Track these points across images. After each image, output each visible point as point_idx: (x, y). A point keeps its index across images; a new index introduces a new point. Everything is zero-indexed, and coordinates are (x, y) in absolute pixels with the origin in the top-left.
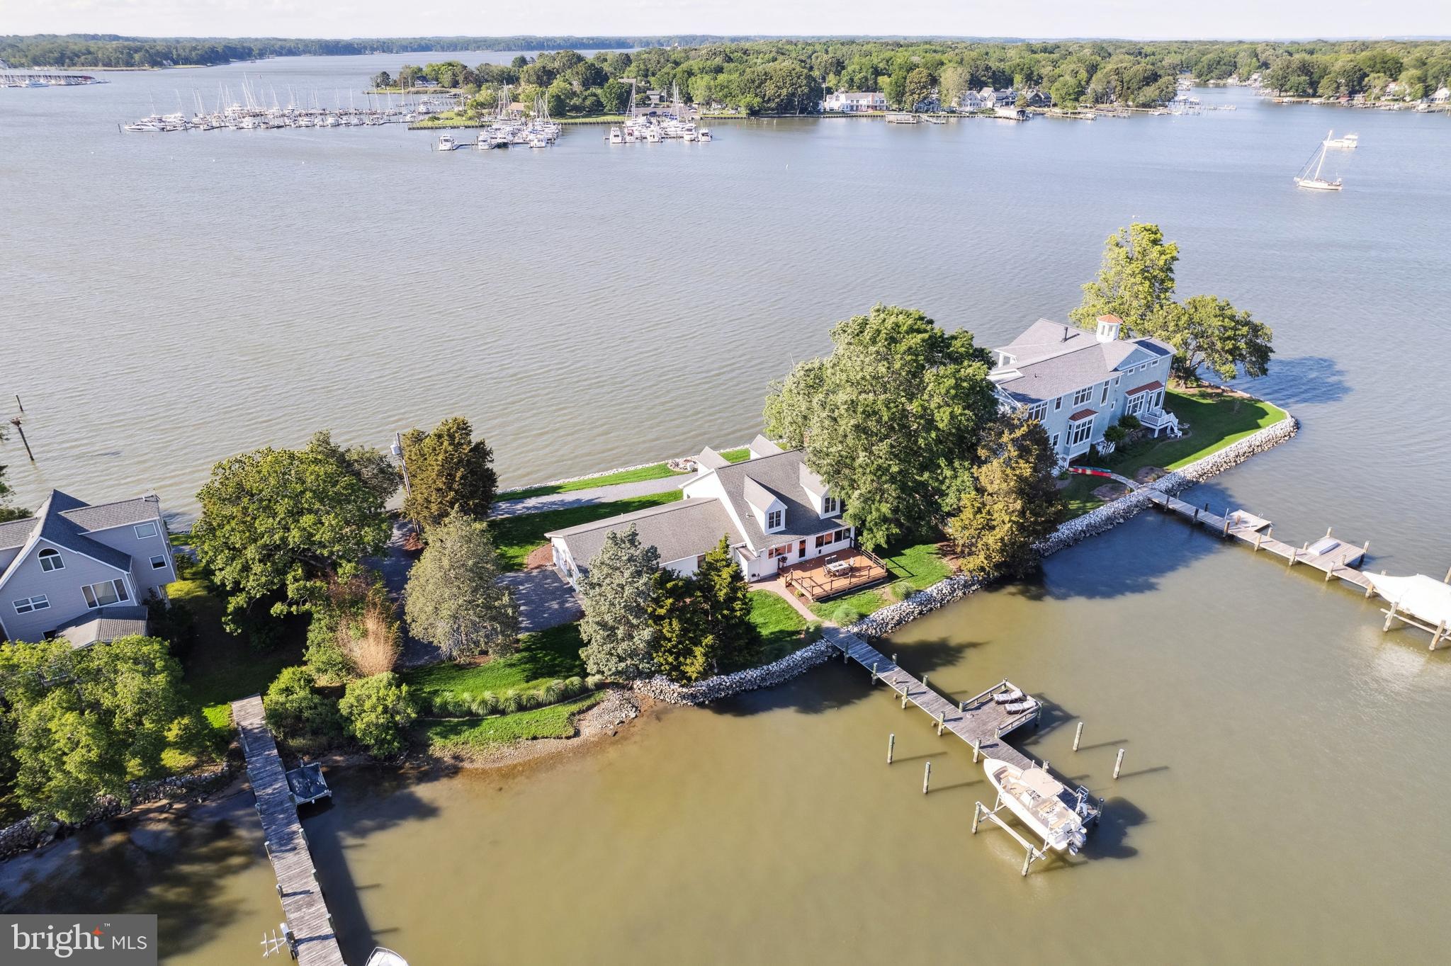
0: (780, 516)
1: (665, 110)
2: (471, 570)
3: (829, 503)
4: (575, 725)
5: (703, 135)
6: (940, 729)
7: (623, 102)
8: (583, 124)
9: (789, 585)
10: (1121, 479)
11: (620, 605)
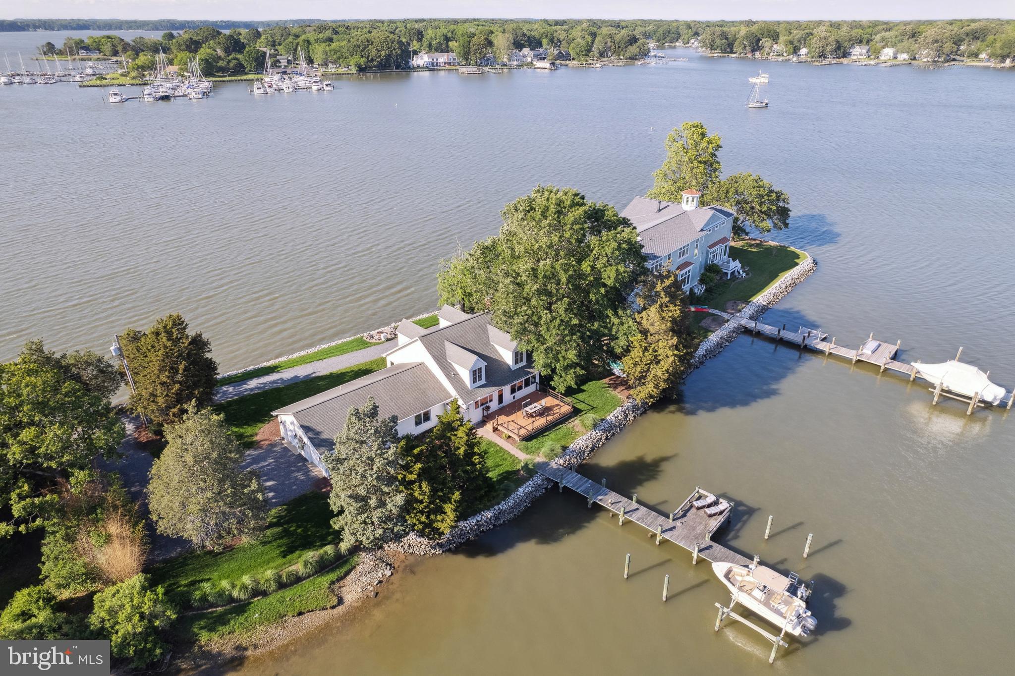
0: (481, 372)
1: (294, 70)
2: (216, 463)
3: (517, 356)
4: (336, 593)
5: (327, 85)
6: (658, 539)
7: (260, 64)
8: (230, 81)
9: (495, 430)
10: (716, 312)
11: (372, 476)
